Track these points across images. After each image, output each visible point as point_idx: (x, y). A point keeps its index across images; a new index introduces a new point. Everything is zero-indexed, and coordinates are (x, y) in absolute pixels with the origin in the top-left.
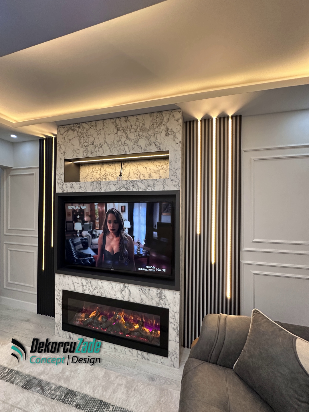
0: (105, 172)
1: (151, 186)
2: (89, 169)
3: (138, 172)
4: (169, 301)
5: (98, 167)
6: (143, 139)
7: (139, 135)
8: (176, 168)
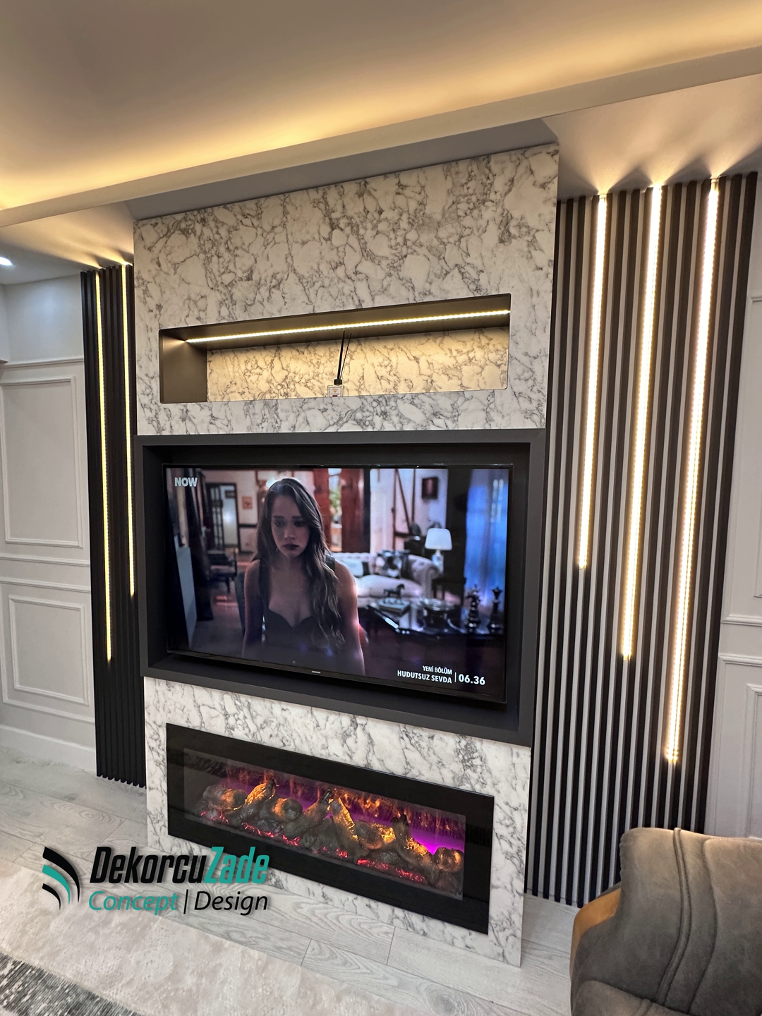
0: (286, 373)
1: (445, 414)
2: (236, 363)
3: (392, 373)
4: (495, 773)
5: (262, 359)
6: (418, 255)
7: (405, 243)
8: (533, 352)
